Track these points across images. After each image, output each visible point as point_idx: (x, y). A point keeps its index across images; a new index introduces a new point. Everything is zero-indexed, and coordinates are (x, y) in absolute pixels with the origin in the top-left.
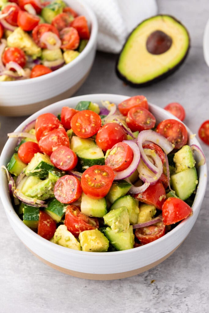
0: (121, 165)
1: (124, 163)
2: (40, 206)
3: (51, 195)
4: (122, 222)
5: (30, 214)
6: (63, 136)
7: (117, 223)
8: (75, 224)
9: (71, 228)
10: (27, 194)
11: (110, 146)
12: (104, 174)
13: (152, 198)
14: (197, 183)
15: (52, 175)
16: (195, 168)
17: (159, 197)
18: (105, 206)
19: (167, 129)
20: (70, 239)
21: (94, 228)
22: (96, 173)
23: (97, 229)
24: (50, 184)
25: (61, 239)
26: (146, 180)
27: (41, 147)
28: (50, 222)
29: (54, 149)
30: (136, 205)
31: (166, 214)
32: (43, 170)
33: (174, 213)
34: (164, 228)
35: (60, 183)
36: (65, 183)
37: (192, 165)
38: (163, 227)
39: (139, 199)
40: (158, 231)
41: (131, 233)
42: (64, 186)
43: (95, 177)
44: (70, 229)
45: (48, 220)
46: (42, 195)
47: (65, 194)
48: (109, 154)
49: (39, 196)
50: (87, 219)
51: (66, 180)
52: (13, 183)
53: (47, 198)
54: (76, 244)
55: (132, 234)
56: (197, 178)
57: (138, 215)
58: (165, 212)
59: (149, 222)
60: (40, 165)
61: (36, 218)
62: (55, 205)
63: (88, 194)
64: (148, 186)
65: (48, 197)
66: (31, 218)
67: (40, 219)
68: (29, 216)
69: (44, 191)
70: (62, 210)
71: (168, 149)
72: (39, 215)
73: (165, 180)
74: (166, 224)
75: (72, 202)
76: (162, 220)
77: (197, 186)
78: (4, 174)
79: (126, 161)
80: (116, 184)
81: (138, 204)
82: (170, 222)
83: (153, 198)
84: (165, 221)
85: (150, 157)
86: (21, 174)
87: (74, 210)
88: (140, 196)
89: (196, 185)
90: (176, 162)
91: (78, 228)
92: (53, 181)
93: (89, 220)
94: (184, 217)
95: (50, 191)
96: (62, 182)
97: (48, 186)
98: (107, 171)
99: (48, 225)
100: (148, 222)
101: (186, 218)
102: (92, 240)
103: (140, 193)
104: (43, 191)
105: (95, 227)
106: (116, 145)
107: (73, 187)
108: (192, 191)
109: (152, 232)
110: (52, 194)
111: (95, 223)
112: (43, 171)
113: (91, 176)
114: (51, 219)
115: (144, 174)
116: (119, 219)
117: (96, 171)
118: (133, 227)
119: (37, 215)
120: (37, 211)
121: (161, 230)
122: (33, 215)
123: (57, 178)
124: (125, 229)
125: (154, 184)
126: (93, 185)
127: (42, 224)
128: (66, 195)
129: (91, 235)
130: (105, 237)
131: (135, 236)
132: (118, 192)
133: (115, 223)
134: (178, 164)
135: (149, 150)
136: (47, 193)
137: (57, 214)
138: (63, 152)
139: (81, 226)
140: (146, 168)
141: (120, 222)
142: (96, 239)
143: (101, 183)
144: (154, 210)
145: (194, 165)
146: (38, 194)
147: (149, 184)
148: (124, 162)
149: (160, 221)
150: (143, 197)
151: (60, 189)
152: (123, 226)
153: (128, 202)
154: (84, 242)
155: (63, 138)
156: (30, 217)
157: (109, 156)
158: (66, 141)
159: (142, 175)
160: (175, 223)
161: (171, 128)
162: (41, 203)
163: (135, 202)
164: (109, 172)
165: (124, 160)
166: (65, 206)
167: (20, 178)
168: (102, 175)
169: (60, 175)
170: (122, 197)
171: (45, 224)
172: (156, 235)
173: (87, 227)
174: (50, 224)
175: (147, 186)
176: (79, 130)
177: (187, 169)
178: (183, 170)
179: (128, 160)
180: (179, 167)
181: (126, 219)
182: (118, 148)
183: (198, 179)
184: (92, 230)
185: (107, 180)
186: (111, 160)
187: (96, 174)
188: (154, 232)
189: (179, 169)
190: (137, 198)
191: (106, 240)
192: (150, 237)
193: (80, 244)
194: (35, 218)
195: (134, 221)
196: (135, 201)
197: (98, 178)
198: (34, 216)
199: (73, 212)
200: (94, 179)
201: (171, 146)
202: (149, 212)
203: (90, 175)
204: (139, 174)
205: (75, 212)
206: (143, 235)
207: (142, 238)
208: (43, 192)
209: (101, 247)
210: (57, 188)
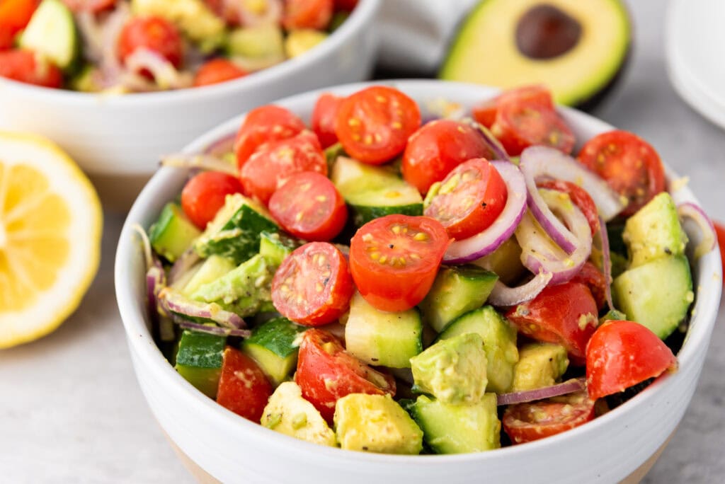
0: (469, 217)
1: (478, 209)
2: (227, 332)
3: (262, 303)
4: (466, 371)
5: (199, 349)
6: (310, 151)
7: (450, 371)
8: (324, 375)
9: (313, 390)
10: (194, 296)
11: (441, 176)
12: (419, 236)
13: (558, 317)
14: (690, 298)
15: (270, 245)
16: (685, 257)
17: (579, 316)
18: (418, 332)
19: (606, 157)
20: (306, 422)
21: (383, 392)
22: (393, 232)
23: (389, 396)
24: (262, 268)
25: (280, 421)
26: (540, 265)
27: (247, 180)
28: (254, 378)
29: (281, 183)
30: (511, 339)
31: (596, 364)
32: (247, 232)
33: (621, 358)
34: (591, 407)
35: (290, 265)
36: (304, 264)
37: (678, 246)
38: (587, 405)
39: (519, 321)
40: (572, 415)
41: (490, 413)
42: (301, 273)
43: (393, 242)
44: (310, 393)
45: (249, 372)
46: (236, 298)
47: (303, 293)
48: (437, 193)
49: (228, 300)
50: (363, 369)
51: (309, 257)
52: (161, 276)
53: (251, 311)
54: (324, 433)
55: (495, 417)
56: (691, 286)
57: (514, 366)
58: (593, 358)
59: (547, 389)
60: (239, 217)
61: (213, 362)
62: (272, 330)
63: (370, 295)
64: (547, 283)
65: (252, 308)
66: (199, 360)
67: (224, 364)
68: (194, 354)
69: (243, 287)
70: (291, 341)
71: (609, 206)
72: (223, 354)
73: (596, 278)
74: (595, 394)
75: (320, 315)
76: (586, 384)
77: (692, 306)
78: (137, 250)
79: (484, 204)
80: (451, 270)
81: (516, 338)
82: (610, 386)
83: (561, 317)
84: (594, 387)
85: (556, 212)
86: (185, 256)
87: (326, 341)
88: (521, 311)
89: (688, 304)
90: (631, 240)
91: (332, 390)
92: (271, 263)
93: (366, 372)
94: (651, 371)
95: (262, 290)
96: (297, 264)
97: (256, 274)
98: (429, 229)
99: (248, 384)
100: (544, 387)
101: (656, 375)
102: (373, 421)
103: (522, 303)
104: (240, 289)
105: (386, 391)
106: (458, 169)
107: (327, 274)
108: (674, 321)
109: (552, 417)
110: (267, 299)
111: (384, 383)
112: (245, 236)
113: (381, 238)
114: (258, 371)
115: (536, 249)
116: (455, 360)
117: (396, 229)
118: (499, 398)
119: (218, 354)
120: (218, 343)
121: (582, 412)
122: (208, 352)
123: (283, 251)
124: (472, 391)
125: (563, 280)
126: (383, 259)
127: (229, 378)
128: (305, 297)
129: (369, 407)
130: (413, 421)
131: (503, 426)
132: (458, 293)
133: (443, 370)
134: (636, 245)
135: (553, 193)
136: (253, 296)
137: (276, 349)
138: (307, 186)
139: (342, 383)
140: (543, 235)
141: (457, 368)
142: (385, 418)
143: (410, 257)
144: (564, 356)
145: (683, 247)
146: (224, 297)
147: (550, 276)
148: (480, 207)
149: (577, 391)
150: (530, 314)
151: (289, 281)
152: (466, 383)
153: (486, 325)
154: (347, 426)
155: (310, 155)
156: (196, 357)
157: (436, 200)
158: (317, 163)
159: (530, 253)
160: (623, 390)
161: (617, 155)
162: (231, 319)
163: (506, 330)
164: (432, 233)
165: (479, 200)
166: (301, 331)
167: (182, 267)
168: (411, 238)
169: (292, 246)
170: (468, 312)
171: (238, 380)
172: (567, 422)
173: (360, 385)
174: (255, 382)
175: (545, 281)
176: (356, 137)
177: (661, 257)
178: (649, 260)
179: (492, 202)
180: (639, 253)
181: (478, 366)
182: (462, 175)
183: (695, 289)
184: (373, 395)
185: (425, 251)
186: (440, 209)
187: (394, 236)
188: (561, 417)
189: (638, 257)
190: (513, 319)
191: (413, 428)
192: (547, 427)
193: (336, 437)
194: (210, 361)
195: (501, 380)
196: (508, 327)
197: (401, 244)
198: (207, 356)
199: (321, 344)
200: (388, 246)
201: (617, 200)
202: (548, 361)
203: (376, 236)
204: (520, 250)
205: (328, 346)
206: (526, 423)
207: (523, 430)
208: (241, 291)
209: (398, 442)
210: (282, 280)
